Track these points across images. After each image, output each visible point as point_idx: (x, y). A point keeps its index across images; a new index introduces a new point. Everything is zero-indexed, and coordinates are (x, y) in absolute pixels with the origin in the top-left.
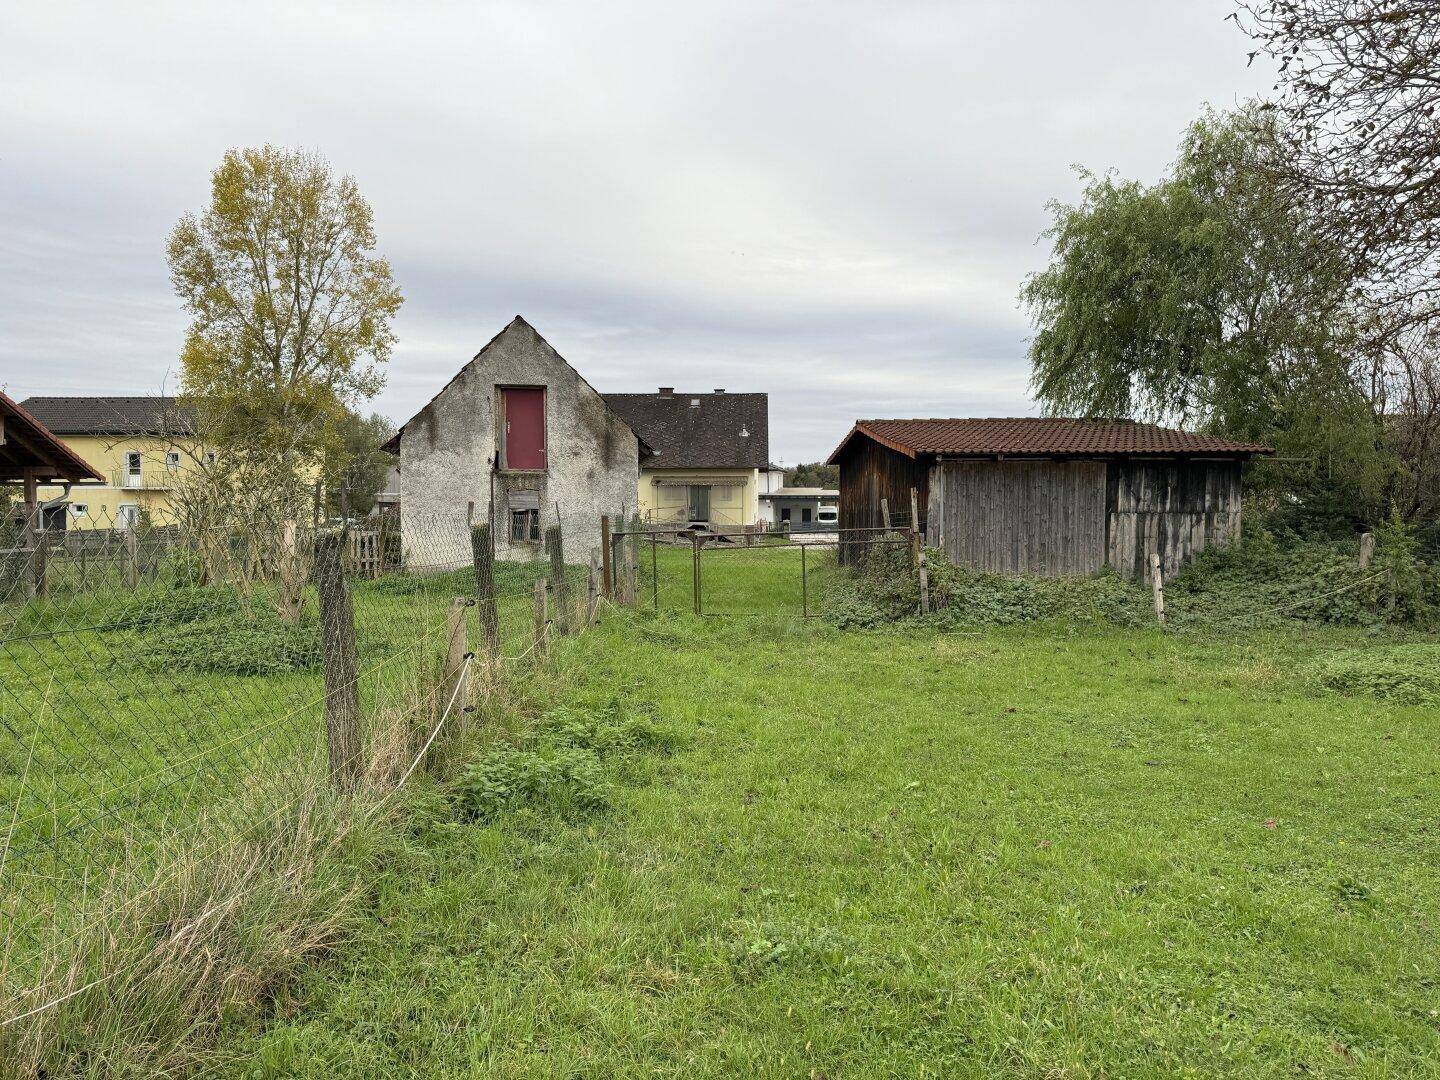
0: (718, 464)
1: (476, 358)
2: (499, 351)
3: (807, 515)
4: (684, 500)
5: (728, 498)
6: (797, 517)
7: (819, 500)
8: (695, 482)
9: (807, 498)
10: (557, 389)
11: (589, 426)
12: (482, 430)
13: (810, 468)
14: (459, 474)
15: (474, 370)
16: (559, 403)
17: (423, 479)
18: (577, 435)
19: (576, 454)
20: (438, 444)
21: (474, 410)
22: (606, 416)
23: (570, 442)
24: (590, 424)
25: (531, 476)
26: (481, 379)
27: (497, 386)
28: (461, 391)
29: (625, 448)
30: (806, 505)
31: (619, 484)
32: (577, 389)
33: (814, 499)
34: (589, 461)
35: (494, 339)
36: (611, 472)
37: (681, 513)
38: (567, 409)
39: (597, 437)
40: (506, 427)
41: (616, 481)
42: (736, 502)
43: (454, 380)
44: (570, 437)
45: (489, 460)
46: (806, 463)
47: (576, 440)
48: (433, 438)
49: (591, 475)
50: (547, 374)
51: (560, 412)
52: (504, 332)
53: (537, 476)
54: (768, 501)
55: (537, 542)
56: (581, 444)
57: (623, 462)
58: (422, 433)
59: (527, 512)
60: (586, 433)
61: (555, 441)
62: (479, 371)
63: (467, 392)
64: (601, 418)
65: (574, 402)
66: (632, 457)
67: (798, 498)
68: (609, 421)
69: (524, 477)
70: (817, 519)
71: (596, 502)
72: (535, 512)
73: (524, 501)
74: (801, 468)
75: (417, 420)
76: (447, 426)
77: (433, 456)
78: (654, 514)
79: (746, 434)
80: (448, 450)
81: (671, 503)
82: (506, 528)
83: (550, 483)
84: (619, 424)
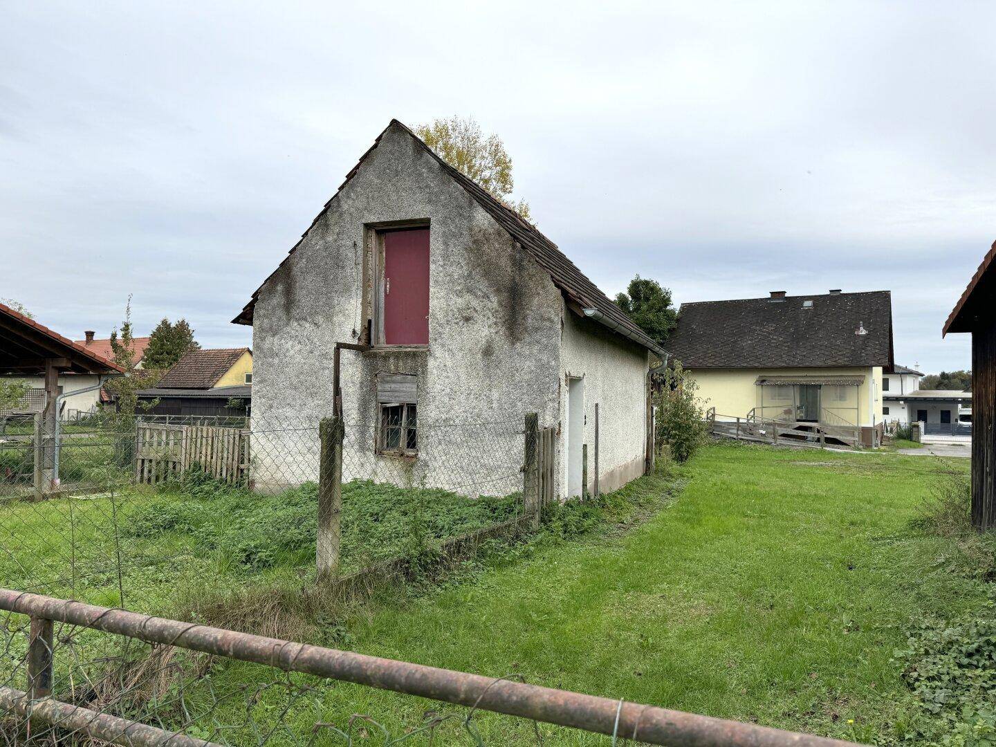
0: (830, 363)
1: (341, 188)
2: (370, 175)
3: (946, 417)
4: (792, 399)
5: (842, 398)
6: (934, 419)
7: (960, 402)
8: (803, 381)
9: (945, 400)
10: (444, 223)
11: (486, 274)
12: (347, 290)
13: (954, 376)
14: (317, 353)
15: (339, 206)
16: (446, 244)
17: (276, 361)
18: (469, 291)
19: (467, 319)
20: (295, 312)
21: (338, 262)
22: (512, 258)
23: (459, 300)
24: (488, 270)
25: (407, 354)
26: (347, 217)
27: (368, 226)
28: (323, 238)
29: (540, 306)
30: (946, 407)
31: (529, 364)
32: (470, 218)
33: (954, 401)
34: (485, 329)
35: (363, 159)
36: (518, 345)
37: (788, 412)
38: (457, 251)
39: (498, 291)
40: (383, 286)
41: (526, 358)
42: (851, 402)
43: (314, 224)
44: (459, 294)
45: (354, 332)
46: (949, 371)
47: (468, 297)
48: (289, 305)
49: (488, 352)
50: (430, 201)
51: (446, 257)
52: (375, 146)
53: (415, 355)
54: (902, 402)
55: (411, 453)
56: (475, 303)
57: (537, 329)
58: (278, 299)
59: (401, 407)
60: (483, 286)
61: (440, 301)
62: (345, 207)
63: (330, 239)
64: (504, 262)
65: (466, 239)
66: (549, 320)
67: (935, 400)
68: (518, 265)
69: (397, 356)
70: (956, 420)
71: (495, 395)
72: (412, 409)
73: (398, 392)
74: (943, 375)
75: (272, 280)
76: (306, 285)
77: (289, 329)
78: (758, 413)
79: (863, 332)
80: (306, 320)
81: (777, 402)
82: (372, 430)
83: (431, 363)
84: (532, 269)
